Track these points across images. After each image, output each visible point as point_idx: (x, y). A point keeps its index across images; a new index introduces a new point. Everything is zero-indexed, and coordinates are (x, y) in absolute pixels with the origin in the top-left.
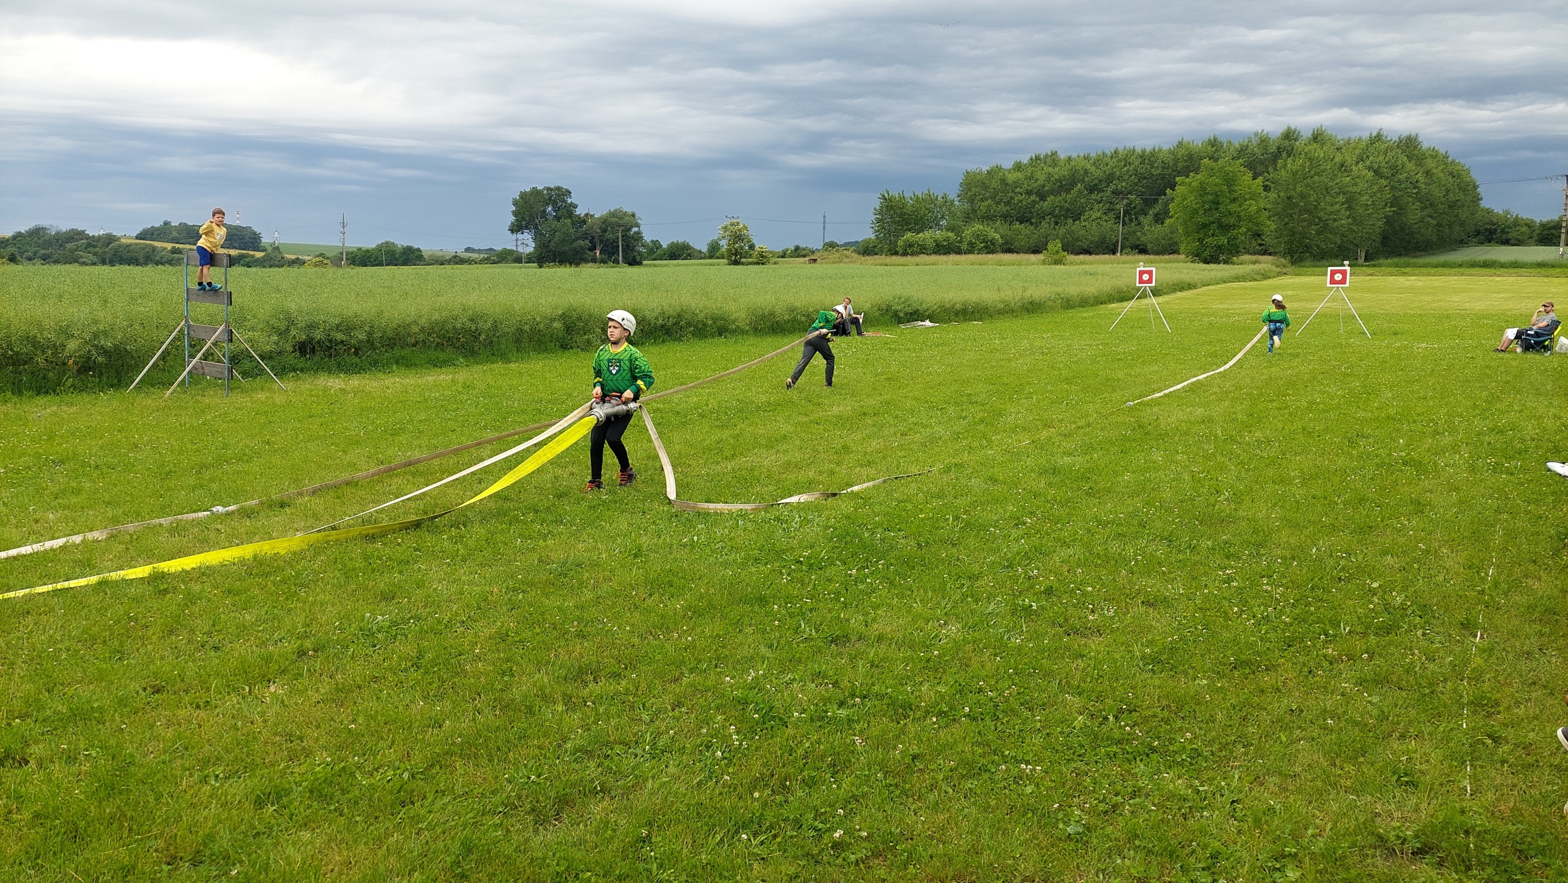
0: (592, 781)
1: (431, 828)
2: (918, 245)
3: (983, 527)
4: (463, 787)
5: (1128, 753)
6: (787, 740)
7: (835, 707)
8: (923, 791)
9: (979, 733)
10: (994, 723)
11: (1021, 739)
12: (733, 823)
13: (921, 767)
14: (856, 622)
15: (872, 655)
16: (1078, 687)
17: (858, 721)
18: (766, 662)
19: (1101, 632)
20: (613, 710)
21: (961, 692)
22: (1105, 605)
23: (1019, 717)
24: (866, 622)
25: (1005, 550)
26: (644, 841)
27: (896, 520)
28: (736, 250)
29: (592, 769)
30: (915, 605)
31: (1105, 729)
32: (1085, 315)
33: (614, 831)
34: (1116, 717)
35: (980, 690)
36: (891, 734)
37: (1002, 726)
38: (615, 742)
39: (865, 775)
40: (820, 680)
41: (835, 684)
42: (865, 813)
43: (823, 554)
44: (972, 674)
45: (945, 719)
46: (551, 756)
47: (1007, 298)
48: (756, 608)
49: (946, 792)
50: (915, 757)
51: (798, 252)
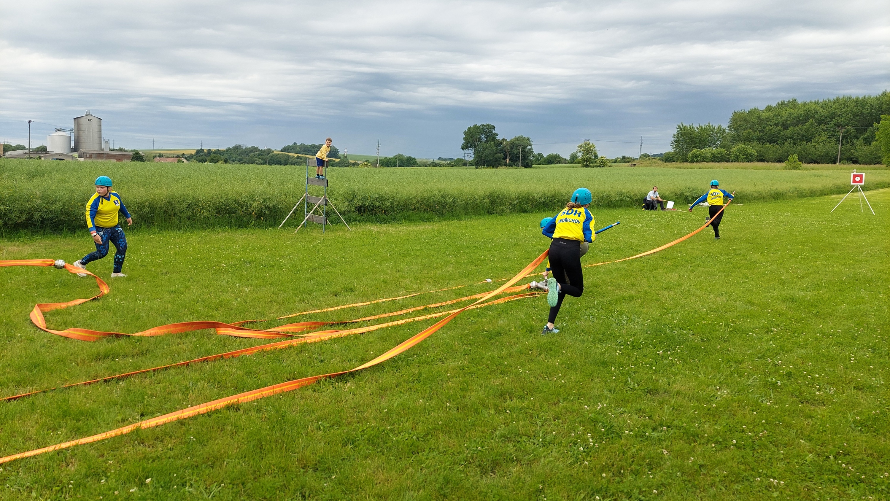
0: (511, 454)
1: (428, 467)
2: (701, 156)
3: (744, 332)
4: (443, 448)
5: (843, 480)
6: (622, 446)
7: (651, 430)
8: (706, 486)
9: (743, 457)
10: (752, 452)
11: (770, 464)
12: (590, 489)
13: (705, 472)
14: (662, 382)
15: (673, 402)
16: (809, 436)
17: (665, 440)
18: (608, 400)
19: (825, 403)
20: (521, 416)
21: (730, 430)
22: (828, 387)
23: (768, 450)
24: (669, 383)
25: (759, 347)
26: (540, 492)
27: (687, 324)
28: (587, 159)
29: (510, 447)
30: (700, 376)
31: (827, 463)
32: (814, 202)
33: (523, 483)
34: (835, 458)
35: (743, 431)
36: (686, 451)
37: (757, 454)
38: (523, 434)
39: (670, 473)
40: (641, 414)
41: (650, 417)
42: (670, 495)
43: (641, 340)
44: (737, 421)
45: (720, 446)
46: (489, 437)
47: (760, 190)
48: (601, 367)
49: (721, 489)
50: (701, 466)
51: (624, 160)
